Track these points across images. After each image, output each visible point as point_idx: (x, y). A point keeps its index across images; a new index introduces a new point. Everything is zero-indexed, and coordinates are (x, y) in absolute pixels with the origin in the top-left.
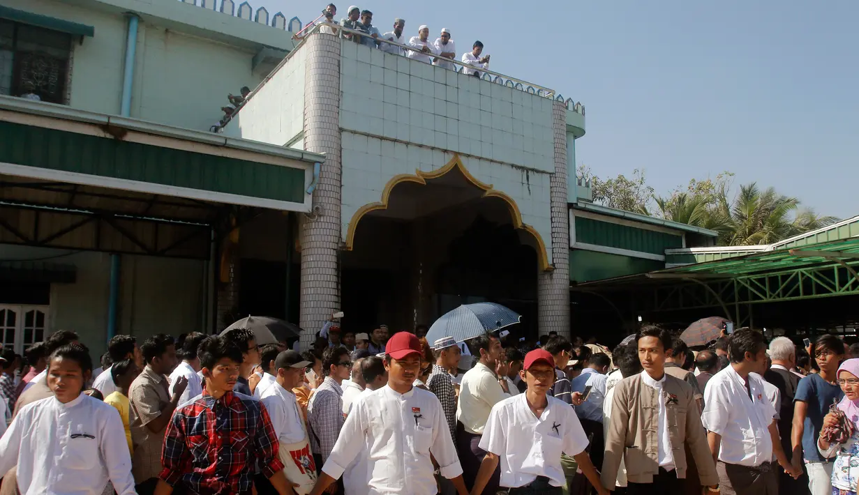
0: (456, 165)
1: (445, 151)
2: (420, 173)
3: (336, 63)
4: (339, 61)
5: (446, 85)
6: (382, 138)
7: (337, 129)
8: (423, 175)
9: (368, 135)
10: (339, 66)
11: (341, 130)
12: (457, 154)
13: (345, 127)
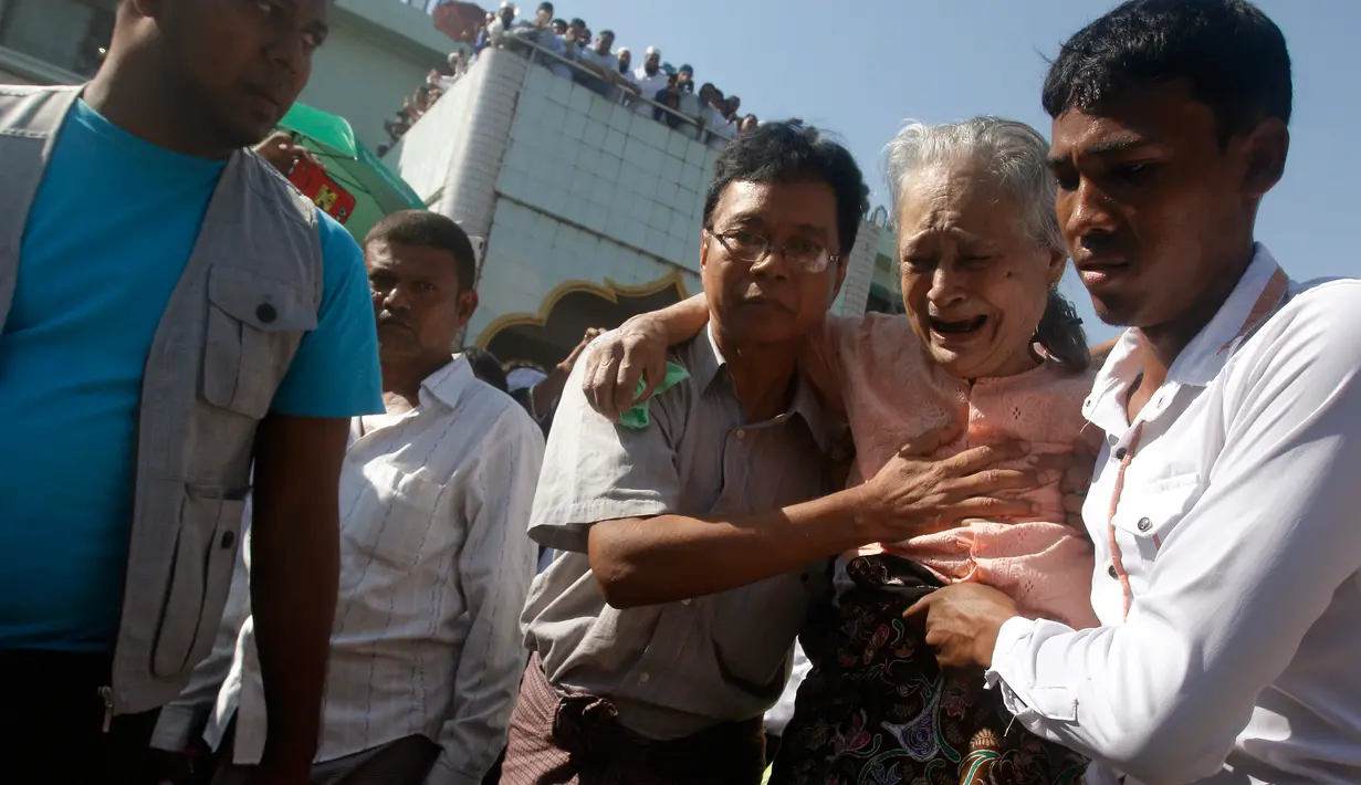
0: (674, 285)
1: (660, 260)
2: (612, 285)
3: (513, 95)
4: (518, 94)
5: (684, 161)
6: (560, 220)
7: (491, 191)
8: (616, 289)
9: (540, 211)
10: (516, 101)
11: (498, 195)
12: (679, 268)
13: (504, 191)
